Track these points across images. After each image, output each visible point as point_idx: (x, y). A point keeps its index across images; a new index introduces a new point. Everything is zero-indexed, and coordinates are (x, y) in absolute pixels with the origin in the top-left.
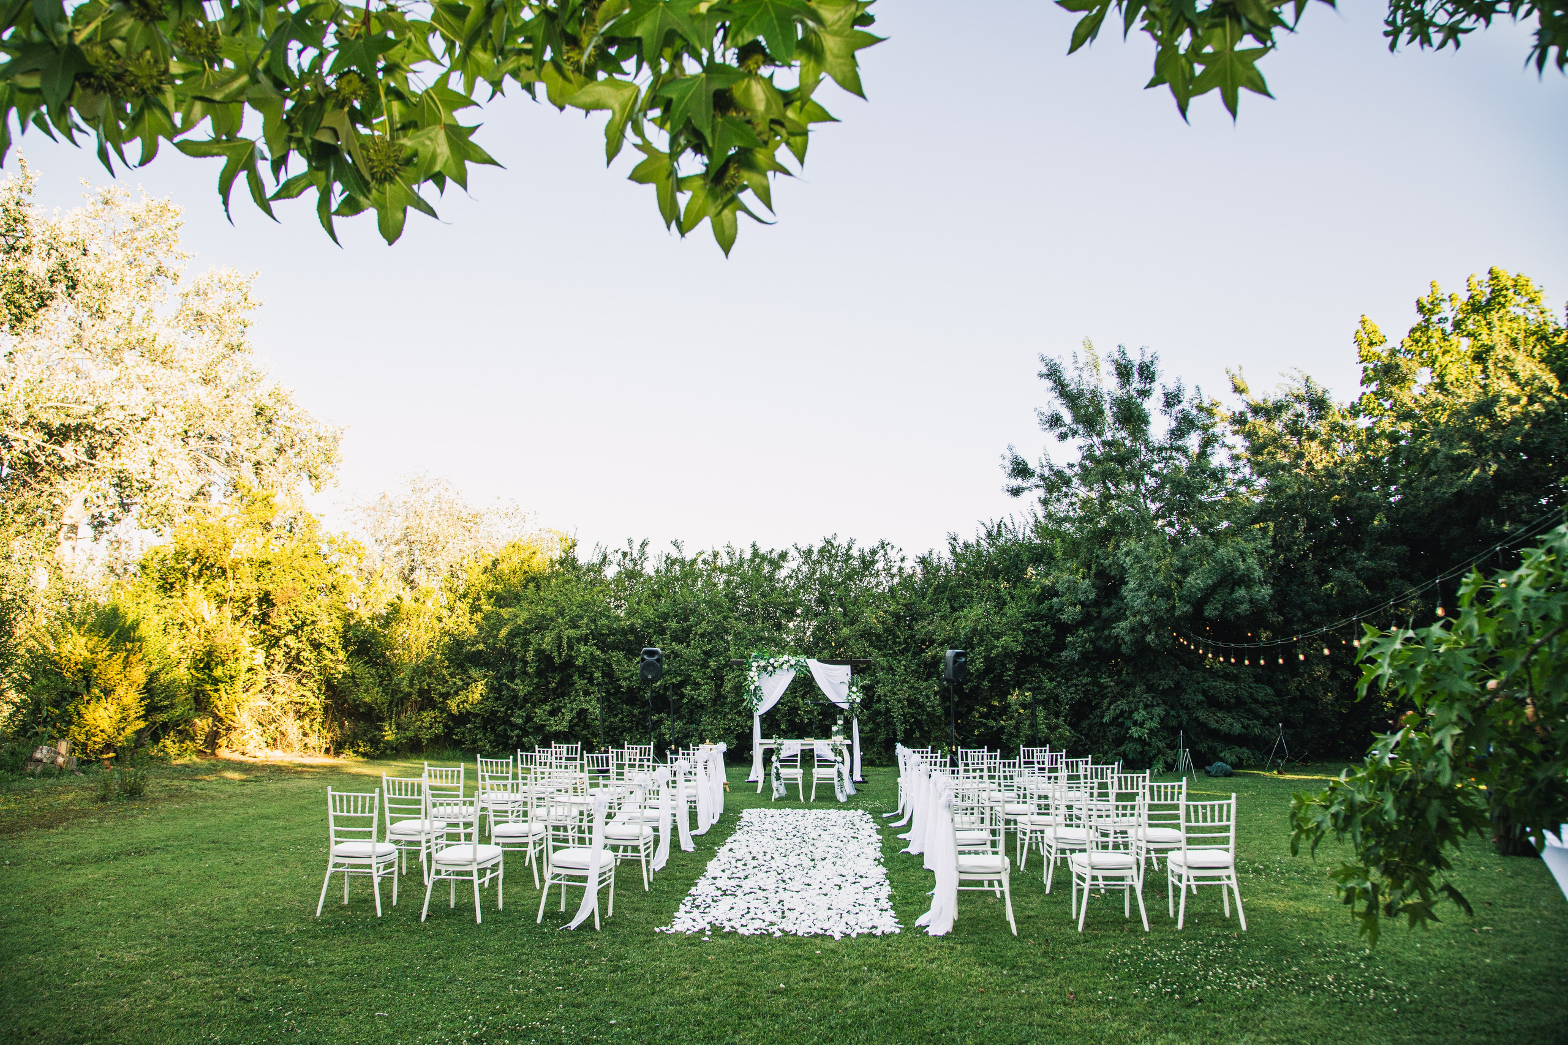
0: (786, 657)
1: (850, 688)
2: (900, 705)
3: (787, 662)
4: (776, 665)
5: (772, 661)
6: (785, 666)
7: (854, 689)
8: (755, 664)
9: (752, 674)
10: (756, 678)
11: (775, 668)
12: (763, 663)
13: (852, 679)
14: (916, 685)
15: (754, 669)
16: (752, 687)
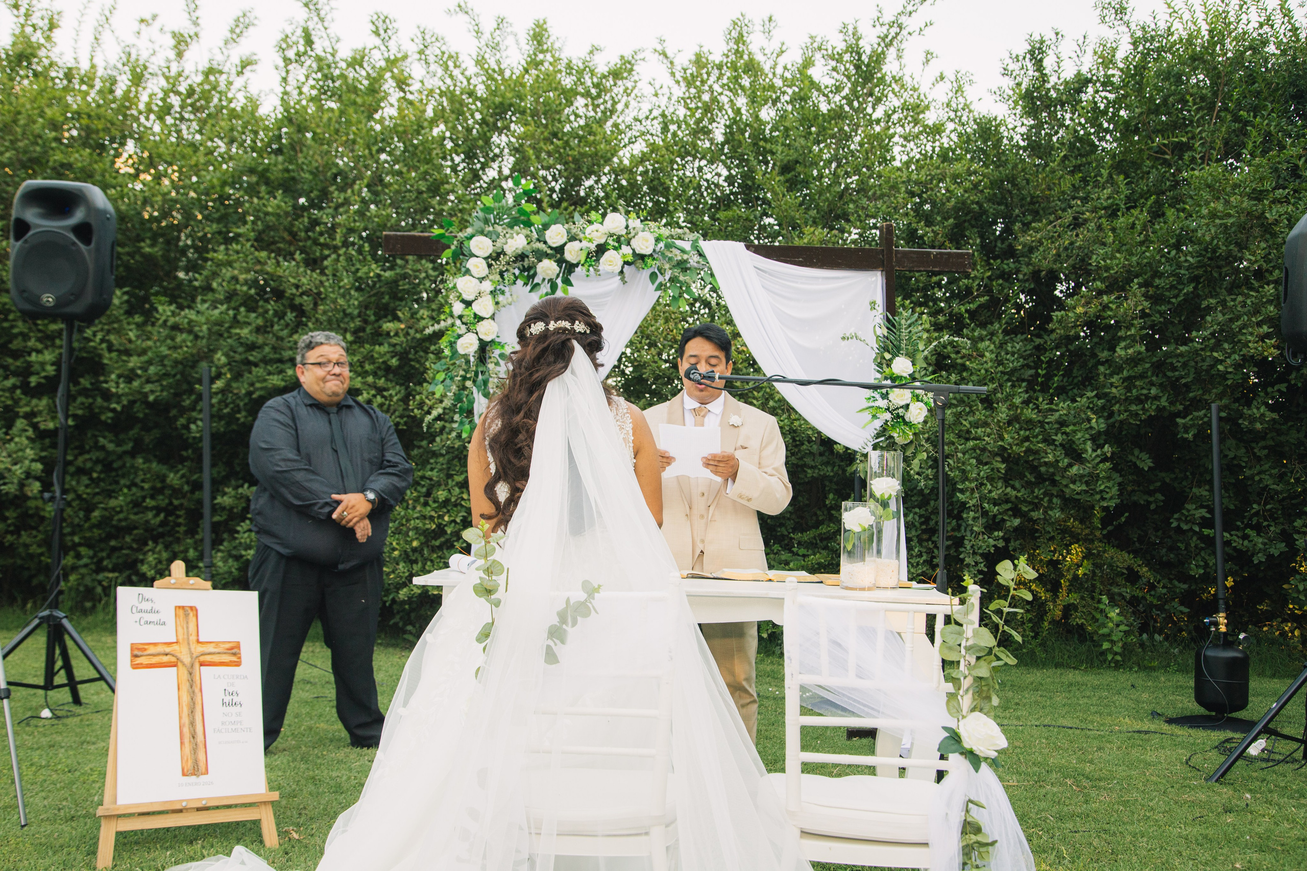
0: (615, 222)
1: (883, 363)
2: (985, 471)
3: (620, 241)
4: (573, 253)
5: (556, 235)
6: (612, 260)
7: (902, 366)
8: (481, 246)
9: (465, 286)
10: (484, 307)
11: (570, 268)
12: (516, 242)
13: (891, 325)
14: (1030, 413)
15: (477, 266)
16: (468, 345)
